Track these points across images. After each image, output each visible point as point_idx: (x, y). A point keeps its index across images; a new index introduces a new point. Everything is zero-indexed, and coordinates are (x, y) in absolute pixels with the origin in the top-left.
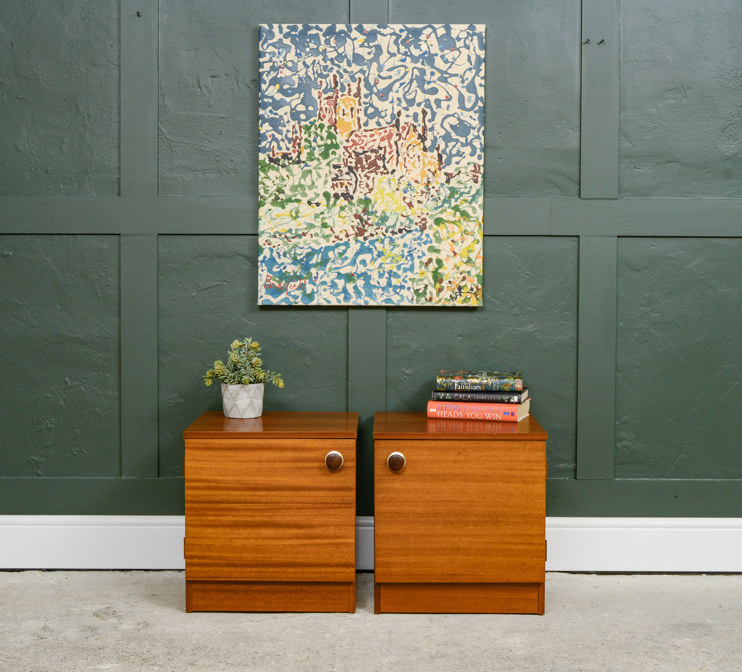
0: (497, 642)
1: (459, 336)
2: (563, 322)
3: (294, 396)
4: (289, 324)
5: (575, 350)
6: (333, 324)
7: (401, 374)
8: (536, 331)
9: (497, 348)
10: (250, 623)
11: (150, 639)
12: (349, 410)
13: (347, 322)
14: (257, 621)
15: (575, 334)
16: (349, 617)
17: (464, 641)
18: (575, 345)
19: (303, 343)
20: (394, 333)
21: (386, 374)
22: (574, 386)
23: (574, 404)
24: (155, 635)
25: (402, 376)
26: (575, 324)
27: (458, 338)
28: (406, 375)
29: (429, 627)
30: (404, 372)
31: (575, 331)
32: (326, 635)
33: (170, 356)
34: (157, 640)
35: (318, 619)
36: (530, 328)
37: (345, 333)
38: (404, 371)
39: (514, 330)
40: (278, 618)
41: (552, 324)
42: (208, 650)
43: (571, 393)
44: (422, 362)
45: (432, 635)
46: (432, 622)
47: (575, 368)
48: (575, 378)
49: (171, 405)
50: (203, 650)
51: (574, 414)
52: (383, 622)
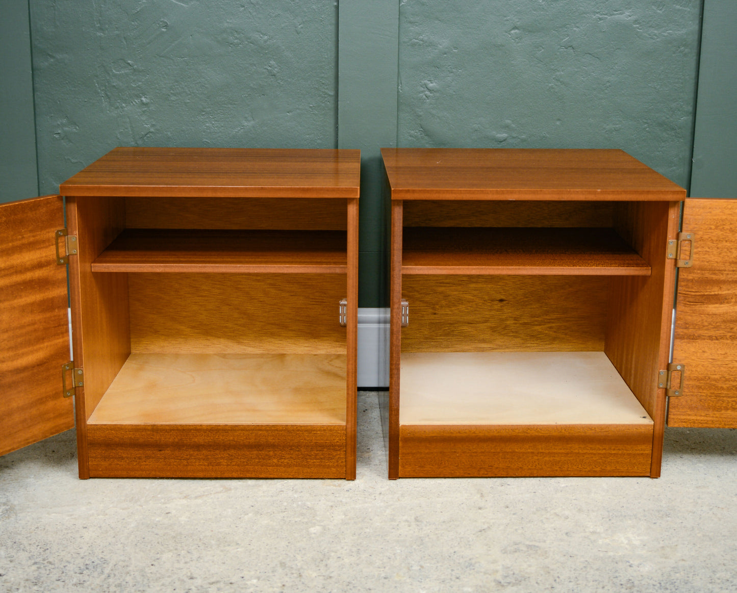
0: (600, 542)
1: (515, 28)
2: (678, 7)
3: (253, 122)
4: (244, 6)
5: (695, 51)
6: (314, 7)
7: (422, 89)
8: (636, 21)
9: (573, 48)
10: (184, 501)
11: (9, 543)
12: (339, 148)
13: (335, 4)
14: (196, 498)
15: (696, 27)
16: (346, 488)
17: (545, 541)
18: (695, 44)
19: (266, 37)
20: (410, 22)
21: (398, 88)
22: (690, 109)
23: (689, 138)
24: (20, 534)
25: (423, 92)
26: (697, 11)
27: (513, 32)
28: (429, 90)
29: (480, 508)
30: (426, 86)
31: (697, 22)
32: (312, 530)
33: (52, 57)
34: (22, 546)
35: (296, 492)
36: (626, 16)
37: (333, 21)
38: (425, 84)
39: (600, 19)
40: (230, 489)
41: (660, 10)
42: (107, 571)
43: (686, 119)
44: (454, 70)
45: (489, 528)
46: (482, 496)
47: (693, 82)
48: (692, 95)
49: (57, 136)
50: (99, 570)
51: (687, 154)
52: (402, 495)
